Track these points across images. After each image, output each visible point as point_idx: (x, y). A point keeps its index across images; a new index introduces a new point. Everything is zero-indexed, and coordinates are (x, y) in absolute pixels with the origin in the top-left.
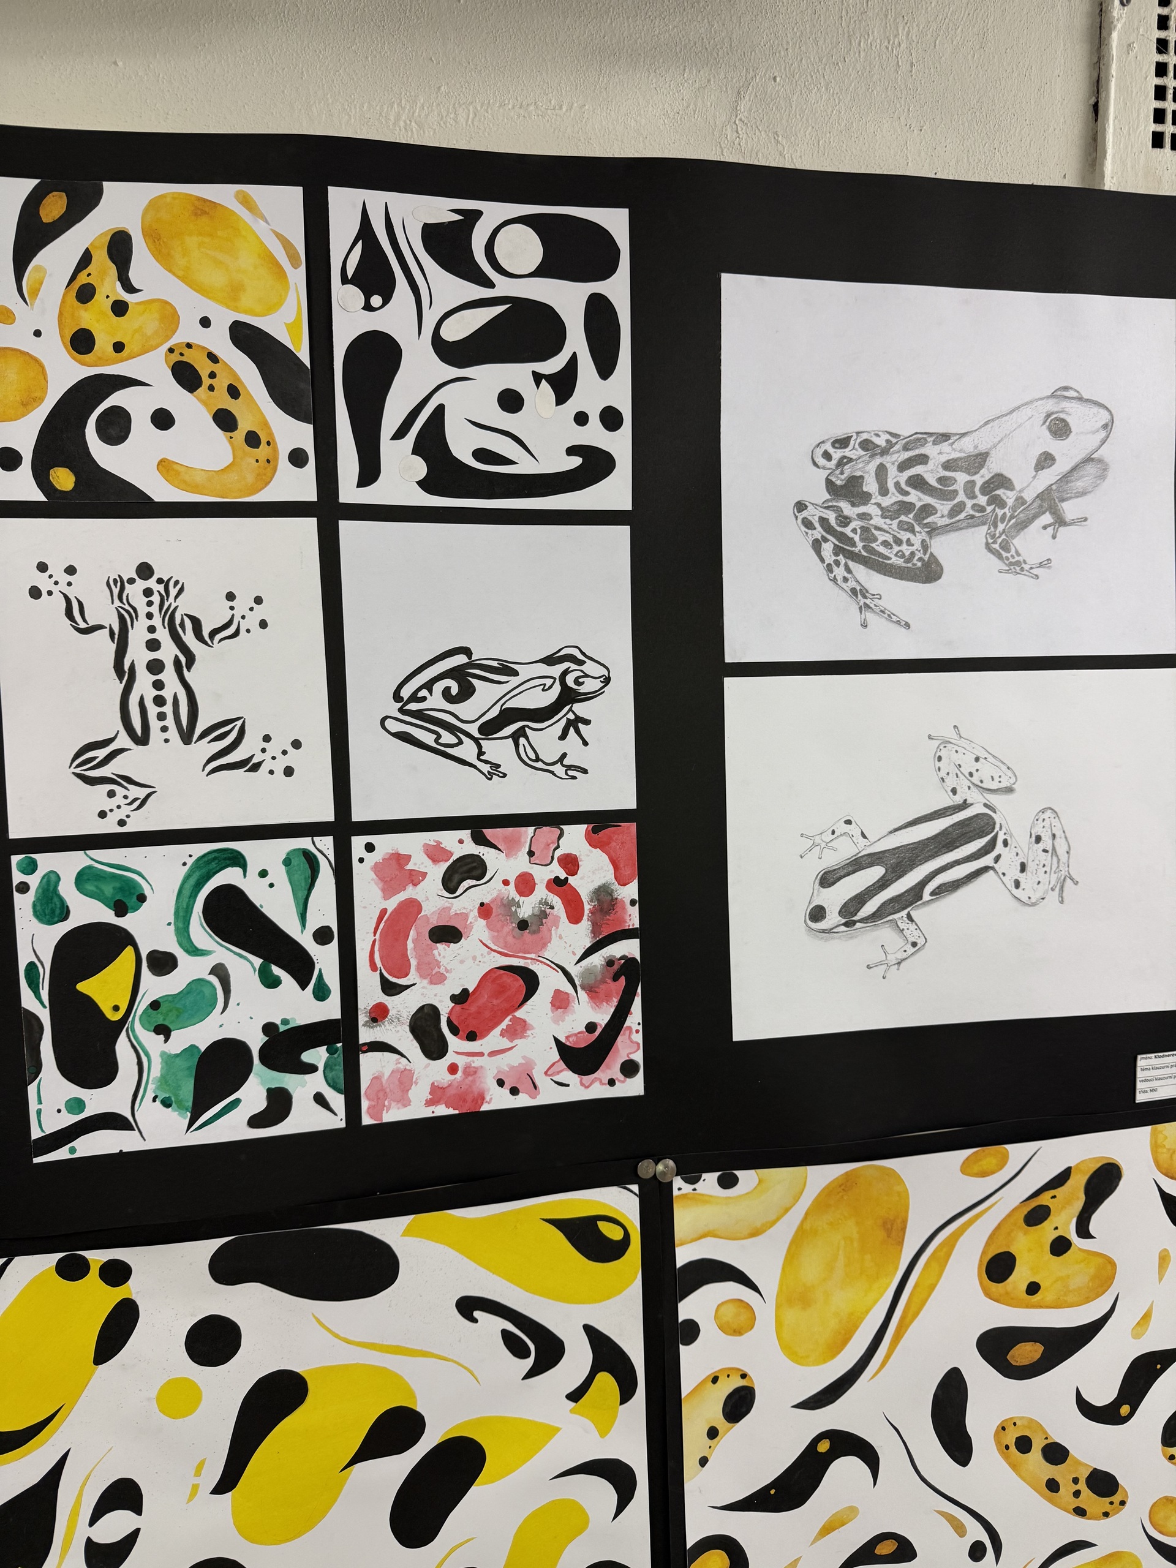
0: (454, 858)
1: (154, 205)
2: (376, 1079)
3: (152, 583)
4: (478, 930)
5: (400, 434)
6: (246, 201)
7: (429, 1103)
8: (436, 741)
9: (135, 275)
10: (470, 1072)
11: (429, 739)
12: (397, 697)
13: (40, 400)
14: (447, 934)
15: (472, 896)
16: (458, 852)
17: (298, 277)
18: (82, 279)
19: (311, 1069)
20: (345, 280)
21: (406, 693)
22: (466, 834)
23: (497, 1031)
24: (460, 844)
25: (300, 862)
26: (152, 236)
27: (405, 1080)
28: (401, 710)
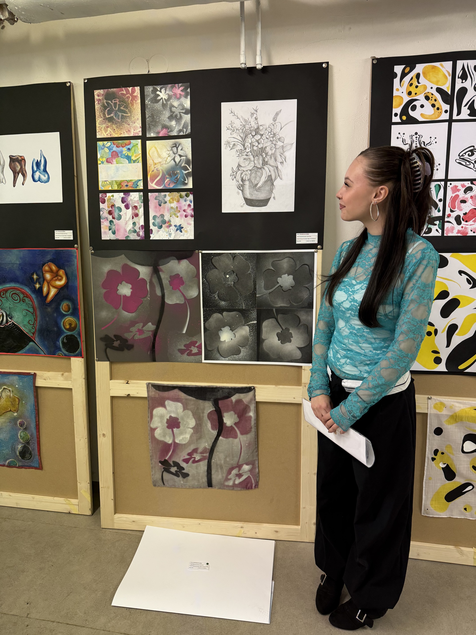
0: (467, 187)
1: (425, 67)
2: (448, 228)
3: (417, 136)
4: (470, 201)
5: (465, 106)
6: (442, 65)
7: (457, 233)
8: (466, 164)
9: (420, 81)
10: (465, 228)
11: (464, 163)
12: (459, 155)
13: (401, 104)
14: (464, 201)
15: (469, 194)
16: (467, 186)
17: (450, 78)
18: (411, 82)
19: (436, 225)
20: (458, 78)
21: (461, 155)
22: (469, 182)
23: (472, 221)
24: (468, 184)
25: (438, 187)
26: (424, 73)
27: (453, 228)
28: (460, 158)
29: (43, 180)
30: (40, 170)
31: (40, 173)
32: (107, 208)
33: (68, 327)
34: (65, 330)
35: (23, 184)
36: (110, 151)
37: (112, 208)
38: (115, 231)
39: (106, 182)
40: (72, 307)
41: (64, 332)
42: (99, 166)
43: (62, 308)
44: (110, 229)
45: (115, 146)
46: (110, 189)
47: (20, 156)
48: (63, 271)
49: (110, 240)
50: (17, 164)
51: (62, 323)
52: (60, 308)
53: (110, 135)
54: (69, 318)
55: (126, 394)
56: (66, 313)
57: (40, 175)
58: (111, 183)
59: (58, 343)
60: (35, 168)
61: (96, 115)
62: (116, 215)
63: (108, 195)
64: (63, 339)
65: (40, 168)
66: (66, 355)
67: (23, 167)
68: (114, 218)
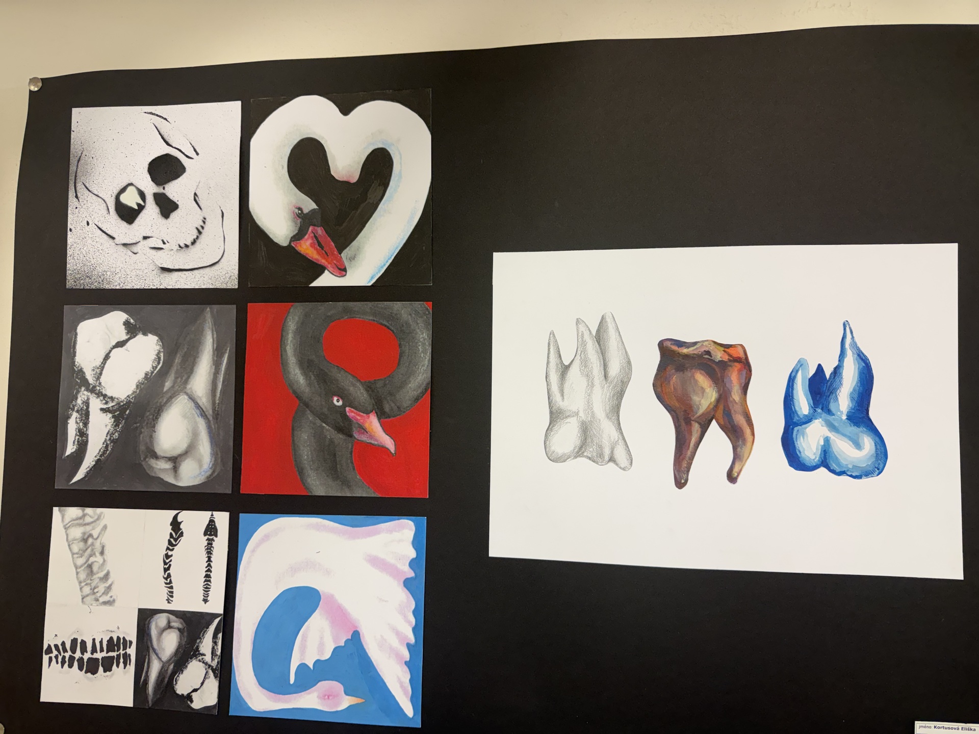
29: (843, 462)
30: (829, 412)
31: (832, 427)
35: (732, 478)
47: (721, 345)
50: (702, 379)
57: (832, 436)
60: (803, 404)
65: (832, 407)
67: (736, 396)
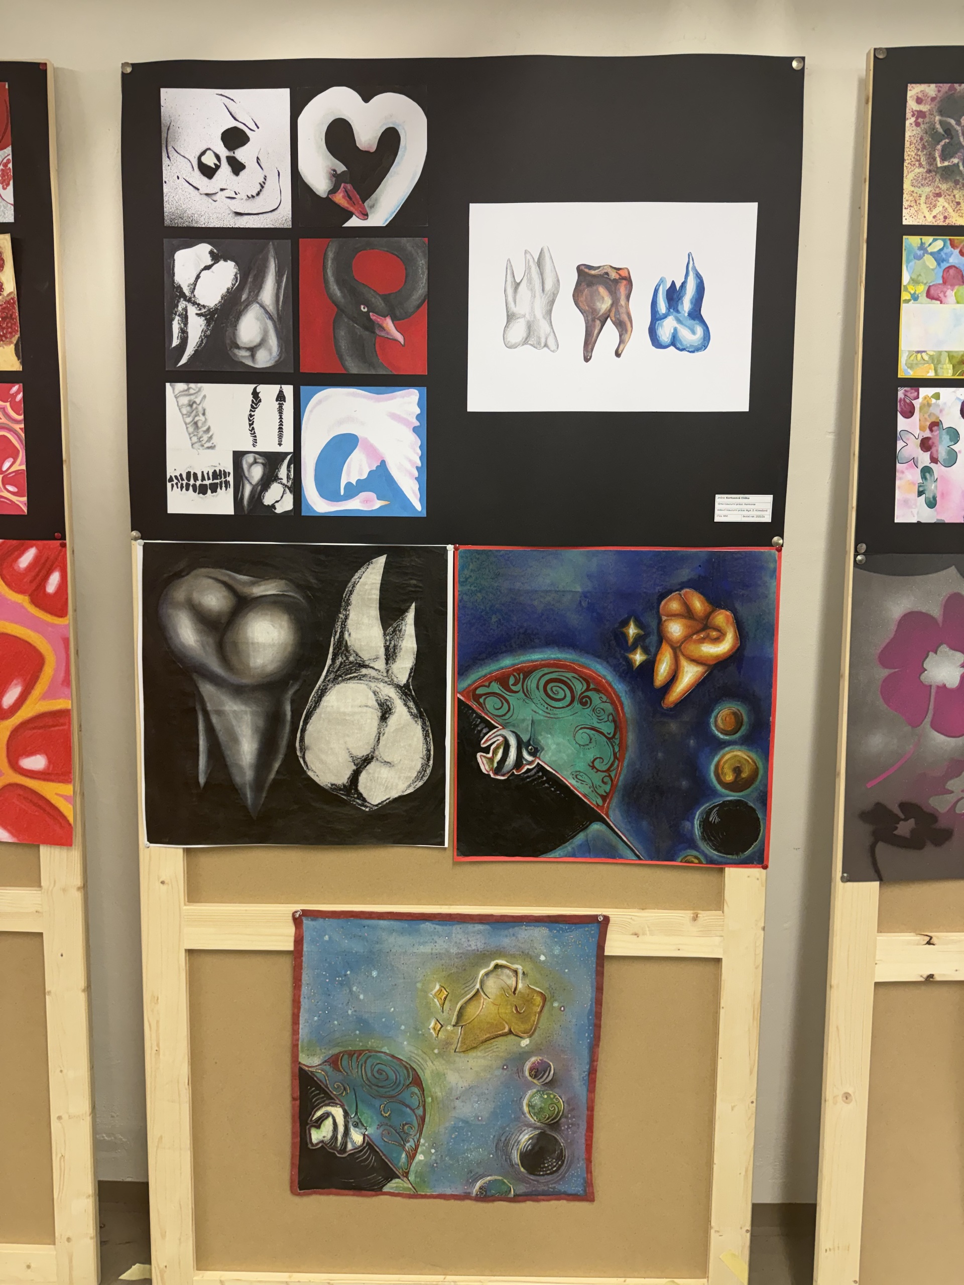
29: (685, 343)
30: (678, 311)
31: (679, 321)
32: (917, 432)
33: (729, 777)
34: (718, 787)
35: (618, 354)
36: (939, 264)
37: (931, 430)
38: (934, 498)
39: (919, 355)
40: (749, 718)
41: (714, 793)
42: (904, 307)
43: (716, 721)
44: (920, 493)
45: (957, 251)
46: (931, 374)
47: (615, 268)
48: (728, 613)
49: (919, 523)
50: (602, 290)
51: (712, 768)
52: (708, 724)
53: (945, 218)
54: (735, 753)
55: (921, 973)
56: (727, 738)
57: (679, 327)
58: (936, 360)
59: (687, 824)
60: (662, 307)
61: (906, 157)
62: (942, 452)
63: (924, 392)
64: (708, 813)
65: (680, 308)
66: (711, 861)
67: (623, 302)
68: (934, 460)
